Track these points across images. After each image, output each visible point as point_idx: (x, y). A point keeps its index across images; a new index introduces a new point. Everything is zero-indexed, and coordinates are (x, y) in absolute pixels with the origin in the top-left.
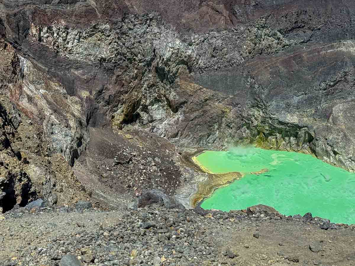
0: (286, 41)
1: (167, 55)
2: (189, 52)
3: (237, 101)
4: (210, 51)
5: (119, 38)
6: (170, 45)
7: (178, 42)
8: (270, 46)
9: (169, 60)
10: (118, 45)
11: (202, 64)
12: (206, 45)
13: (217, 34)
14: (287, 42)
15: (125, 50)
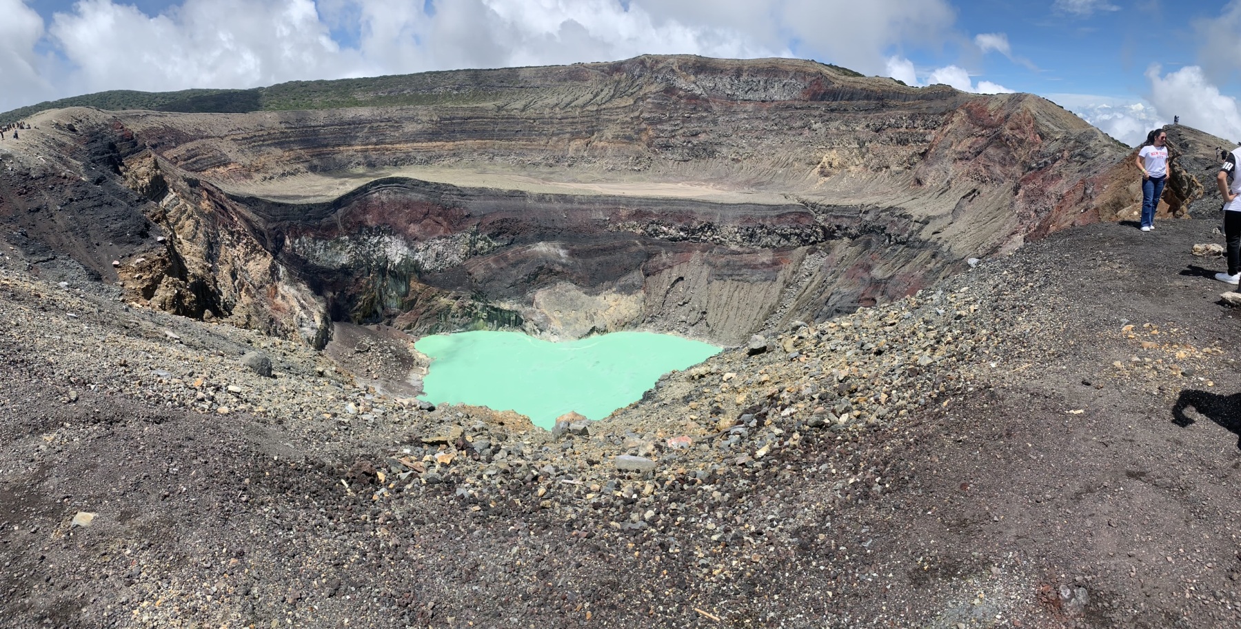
0: (494, 244)
1: (397, 260)
2: (416, 258)
3: (459, 295)
4: (434, 255)
5: (356, 248)
6: (400, 252)
7: (406, 249)
8: (482, 248)
9: (399, 264)
10: (356, 253)
11: (428, 267)
12: (430, 251)
13: (438, 242)
14: (496, 245)
15: (361, 258)
